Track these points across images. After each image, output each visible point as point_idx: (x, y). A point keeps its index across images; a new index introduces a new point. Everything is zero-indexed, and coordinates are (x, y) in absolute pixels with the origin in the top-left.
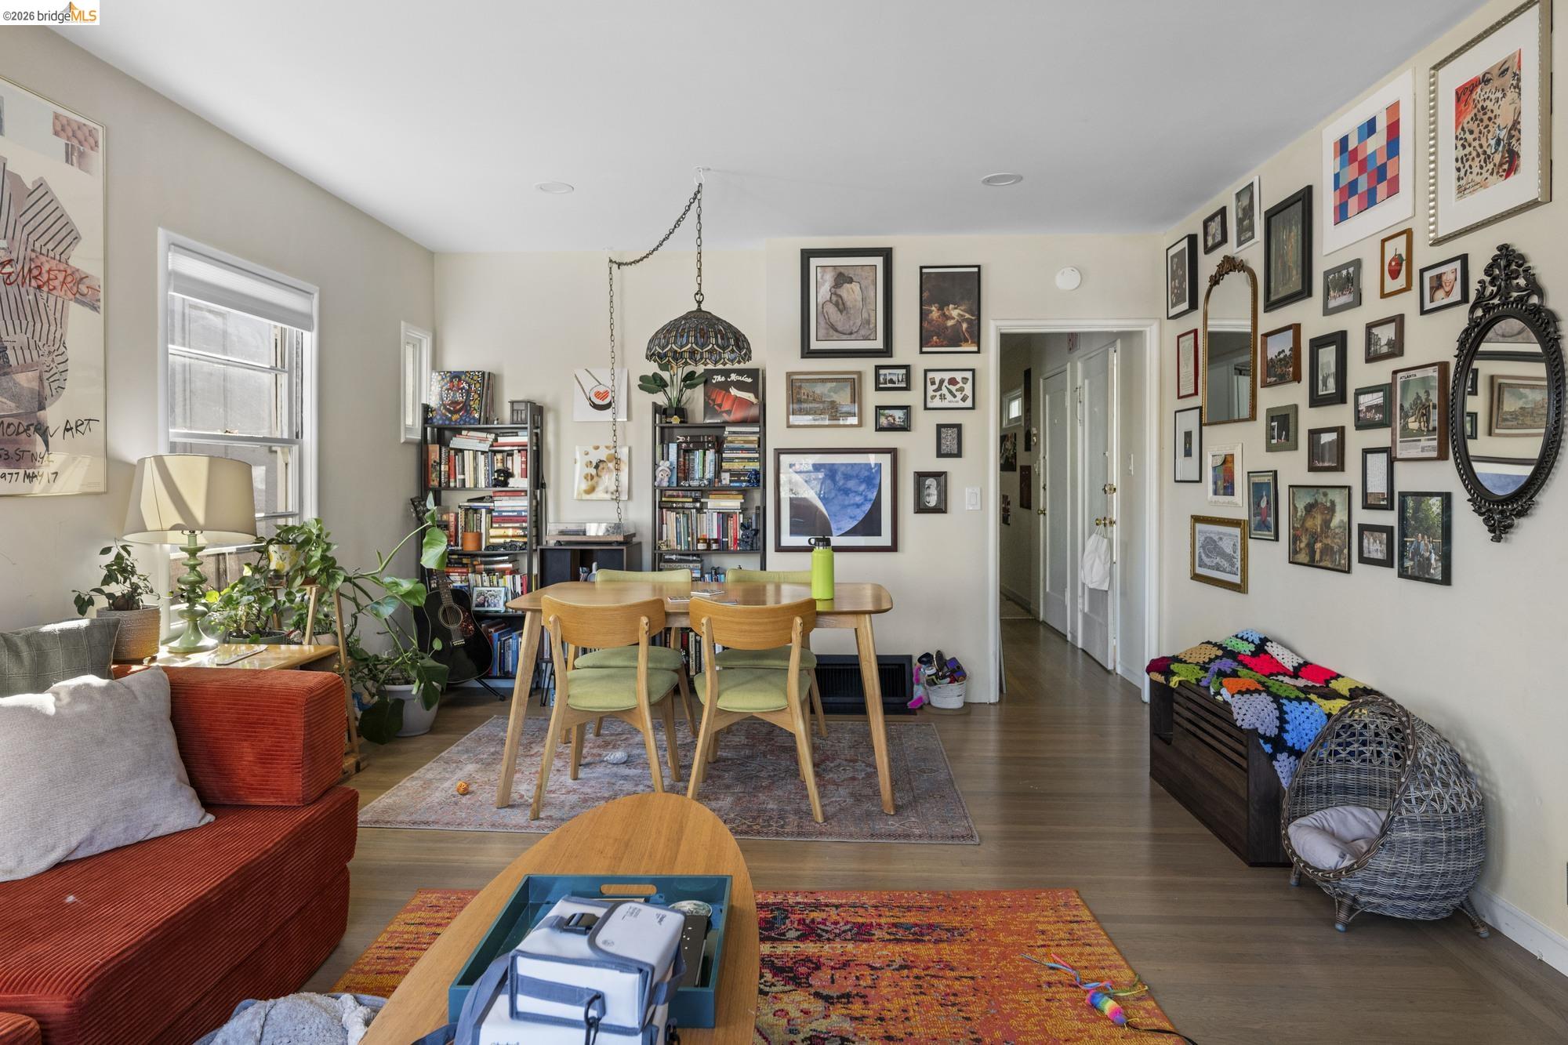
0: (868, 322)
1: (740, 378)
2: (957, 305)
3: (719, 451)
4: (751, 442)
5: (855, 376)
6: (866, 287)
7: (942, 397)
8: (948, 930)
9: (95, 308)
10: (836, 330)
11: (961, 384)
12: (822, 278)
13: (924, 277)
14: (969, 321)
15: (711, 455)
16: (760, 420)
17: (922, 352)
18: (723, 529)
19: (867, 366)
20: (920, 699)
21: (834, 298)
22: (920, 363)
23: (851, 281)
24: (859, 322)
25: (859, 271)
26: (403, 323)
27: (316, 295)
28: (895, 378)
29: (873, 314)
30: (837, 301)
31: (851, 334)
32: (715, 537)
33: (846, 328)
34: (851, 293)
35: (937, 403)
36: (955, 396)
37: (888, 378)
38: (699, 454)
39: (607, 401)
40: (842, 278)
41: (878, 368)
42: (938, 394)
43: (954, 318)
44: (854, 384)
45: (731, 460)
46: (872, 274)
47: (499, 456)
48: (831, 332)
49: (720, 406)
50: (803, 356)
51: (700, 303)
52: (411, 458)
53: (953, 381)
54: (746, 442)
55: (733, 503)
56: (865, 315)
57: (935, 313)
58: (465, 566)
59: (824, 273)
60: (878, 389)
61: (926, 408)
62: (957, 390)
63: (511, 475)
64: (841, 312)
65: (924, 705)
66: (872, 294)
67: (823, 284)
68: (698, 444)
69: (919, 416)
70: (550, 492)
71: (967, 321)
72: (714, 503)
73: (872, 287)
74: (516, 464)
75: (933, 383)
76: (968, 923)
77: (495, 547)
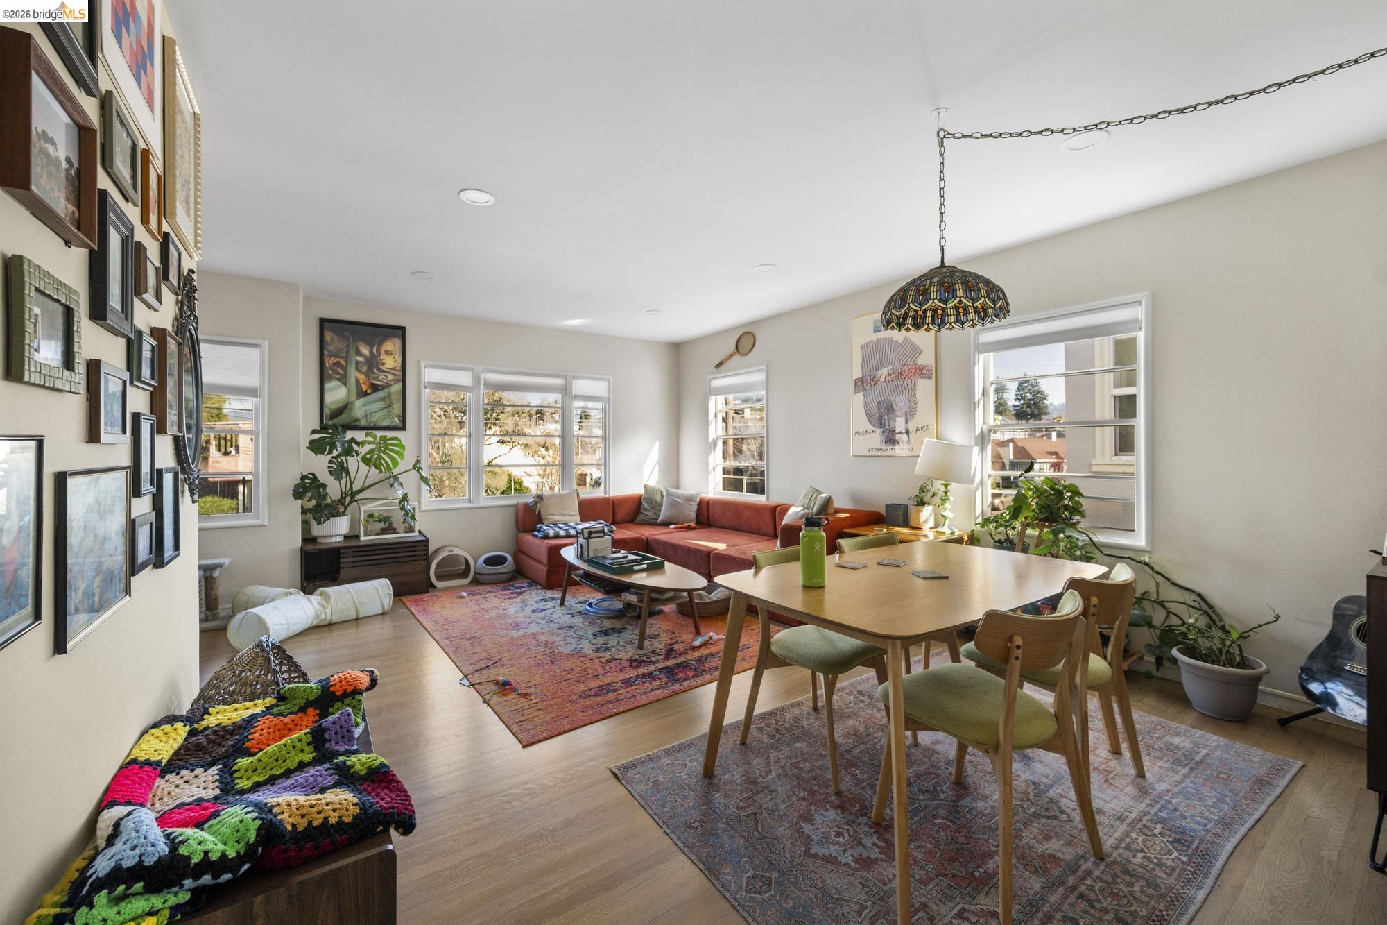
8: (589, 696)
9: (930, 378)
76: (581, 702)
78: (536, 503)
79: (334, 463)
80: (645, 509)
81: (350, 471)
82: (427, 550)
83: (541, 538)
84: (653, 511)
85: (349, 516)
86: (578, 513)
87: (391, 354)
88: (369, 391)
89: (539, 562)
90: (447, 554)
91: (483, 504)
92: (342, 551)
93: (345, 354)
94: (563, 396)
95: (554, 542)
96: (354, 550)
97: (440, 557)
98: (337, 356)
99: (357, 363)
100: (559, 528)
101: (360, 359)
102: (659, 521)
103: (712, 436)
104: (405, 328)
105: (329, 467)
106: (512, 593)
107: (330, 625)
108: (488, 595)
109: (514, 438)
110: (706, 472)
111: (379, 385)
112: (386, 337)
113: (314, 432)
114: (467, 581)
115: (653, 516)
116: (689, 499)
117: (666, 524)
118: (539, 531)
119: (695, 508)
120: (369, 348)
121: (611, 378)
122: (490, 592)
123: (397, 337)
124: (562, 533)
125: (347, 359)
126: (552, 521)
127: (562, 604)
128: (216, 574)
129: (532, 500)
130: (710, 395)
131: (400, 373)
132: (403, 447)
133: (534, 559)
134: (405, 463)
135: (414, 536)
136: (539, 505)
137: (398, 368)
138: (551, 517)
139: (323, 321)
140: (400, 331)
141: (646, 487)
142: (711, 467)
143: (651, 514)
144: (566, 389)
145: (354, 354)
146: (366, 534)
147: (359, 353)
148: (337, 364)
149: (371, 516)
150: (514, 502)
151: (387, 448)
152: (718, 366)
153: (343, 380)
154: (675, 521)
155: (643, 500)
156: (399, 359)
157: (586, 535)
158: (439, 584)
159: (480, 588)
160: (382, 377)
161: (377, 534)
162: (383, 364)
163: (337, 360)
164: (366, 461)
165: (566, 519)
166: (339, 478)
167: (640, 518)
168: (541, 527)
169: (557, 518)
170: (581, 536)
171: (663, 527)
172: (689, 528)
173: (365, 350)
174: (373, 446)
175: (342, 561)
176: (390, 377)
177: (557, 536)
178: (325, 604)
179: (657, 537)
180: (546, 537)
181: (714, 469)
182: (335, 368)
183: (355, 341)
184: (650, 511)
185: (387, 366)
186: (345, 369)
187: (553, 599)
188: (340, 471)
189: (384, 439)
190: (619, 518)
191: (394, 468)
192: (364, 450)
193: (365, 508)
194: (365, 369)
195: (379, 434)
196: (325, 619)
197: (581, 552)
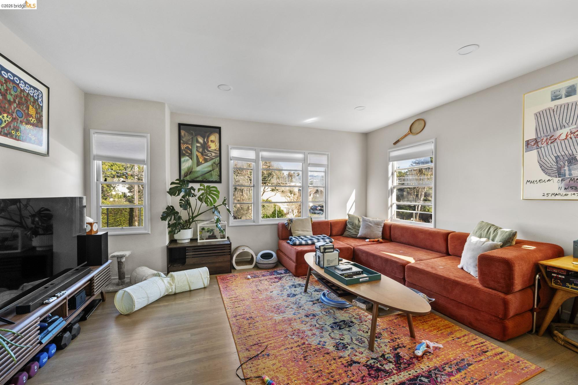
78: (288, 224)
79: (183, 201)
80: (349, 229)
81: (191, 205)
82: (230, 249)
83: (291, 245)
84: (354, 230)
85: (193, 229)
86: (311, 230)
87: (214, 142)
88: (203, 162)
89: (291, 259)
90: (241, 251)
91: (260, 223)
92: (187, 249)
93: (191, 142)
94: (303, 164)
95: (300, 248)
96: (193, 248)
97: (238, 253)
98: (187, 144)
99: (197, 147)
100: (302, 239)
101: (199, 145)
102: (358, 236)
103: (390, 186)
104: (220, 127)
105: (180, 203)
106: (275, 278)
107: (175, 294)
108: (262, 278)
109: (277, 188)
110: (386, 208)
111: (208, 159)
112: (211, 133)
113: (172, 183)
114: (251, 266)
115: (354, 233)
116: (377, 224)
117: (363, 238)
118: (290, 240)
119: (381, 229)
120: (203, 139)
121: (329, 153)
122: (263, 276)
123: (217, 133)
124: (304, 242)
125: (192, 145)
126: (297, 234)
127: (306, 291)
128: (123, 260)
129: (286, 222)
130: (389, 161)
131: (218, 152)
132: (218, 192)
133: (288, 257)
134: (219, 202)
135: (225, 241)
136: (290, 225)
137: (217, 150)
138: (296, 232)
139: (180, 125)
140: (218, 130)
141: (349, 215)
142: (389, 205)
143: (353, 232)
144: (304, 160)
145: (196, 143)
146: (202, 239)
147: (198, 142)
148: (187, 148)
149: (203, 229)
150: (277, 222)
151: (210, 193)
152: (395, 143)
153: (191, 156)
154: (369, 237)
155: (348, 223)
156: (218, 145)
157: (322, 250)
158: (238, 268)
159: (258, 272)
160: (209, 155)
161: (207, 239)
162: (210, 147)
163: (187, 145)
164: (200, 199)
165: (305, 233)
166: (185, 209)
167: (346, 233)
168: (291, 238)
169: (300, 232)
170: (319, 250)
171: (361, 240)
172: (378, 242)
173: (201, 140)
174: (203, 191)
175: (187, 254)
176: (213, 154)
177: (301, 245)
178: (172, 283)
179: (360, 247)
180: (295, 245)
181: (391, 206)
182: (186, 150)
183: (196, 135)
184: (352, 230)
185: (212, 148)
186: (191, 150)
187: (300, 285)
188: (186, 205)
189: (208, 187)
190: (334, 233)
191: (214, 203)
192: (198, 194)
193: (200, 225)
194: (201, 150)
195: (206, 185)
196: (172, 291)
197: (319, 261)
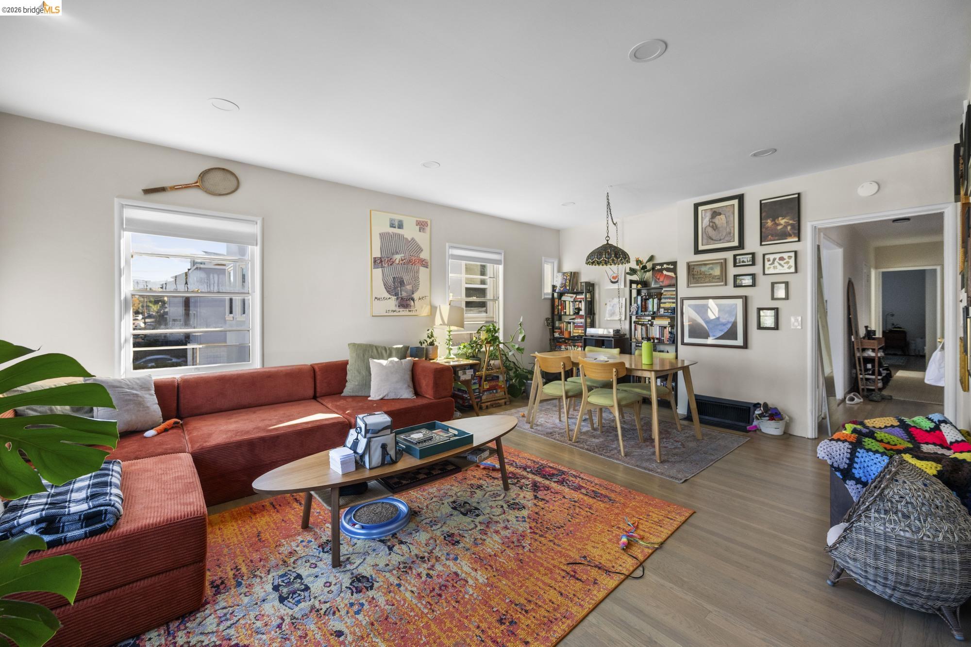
0: (730, 233)
1: (668, 266)
2: (784, 217)
3: (660, 299)
4: (673, 295)
5: (722, 261)
6: (729, 216)
7: (775, 268)
9: (427, 268)
10: (712, 240)
11: (787, 260)
12: (705, 215)
13: (762, 205)
14: (792, 225)
15: (656, 301)
16: (675, 285)
17: (761, 245)
18: (662, 334)
19: (729, 255)
20: (756, 426)
21: (711, 224)
22: (760, 251)
23: (720, 214)
24: (724, 234)
25: (725, 208)
26: (543, 258)
27: (503, 254)
28: (745, 260)
29: (732, 229)
30: (713, 225)
31: (720, 240)
32: (658, 337)
33: (718, 238)
34: (720, 220)
35: (771, 271)
36: (783, 267)
37: (742, 260)
38: (651, 300)
39: (616, 280)
40: (715, 214)
41: (735, 256)
42: (772, 266)
43: (782, 224)
44: (724, 264)
45: (665, 303)
46: (732, 209)
47: (577, 303)
48: (710, 240)
49: (659, 279)
50: (695, 254)
51: (608, 241)
52: (548, 304)
53: (782, 259)
54: (671, 295)
55: (665, 322)
56: (728, 230)
57: (769, 223)
58: (566, 343)
59: (706, 213)
60: (735, 266)
61: (764, 274)
62: (785, 263)
63: (581, 310)
64: (715, 230)
65: (757, 429)
66: (732, 219)
67: (705, 218)
68: (650, 296)
69: (761, 279)
70: (597, 317)
71: (791, 225)
72: (658, 322)
73: (733, 215)
74: (583, 306)
75: (769, 260)
77: (574, 337)
130: (123, 228)
152: (147, 191)
